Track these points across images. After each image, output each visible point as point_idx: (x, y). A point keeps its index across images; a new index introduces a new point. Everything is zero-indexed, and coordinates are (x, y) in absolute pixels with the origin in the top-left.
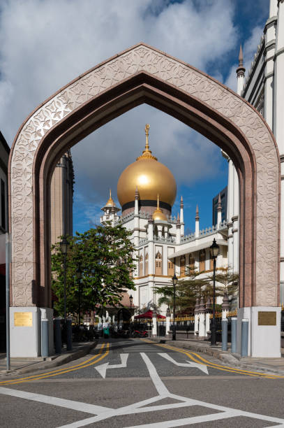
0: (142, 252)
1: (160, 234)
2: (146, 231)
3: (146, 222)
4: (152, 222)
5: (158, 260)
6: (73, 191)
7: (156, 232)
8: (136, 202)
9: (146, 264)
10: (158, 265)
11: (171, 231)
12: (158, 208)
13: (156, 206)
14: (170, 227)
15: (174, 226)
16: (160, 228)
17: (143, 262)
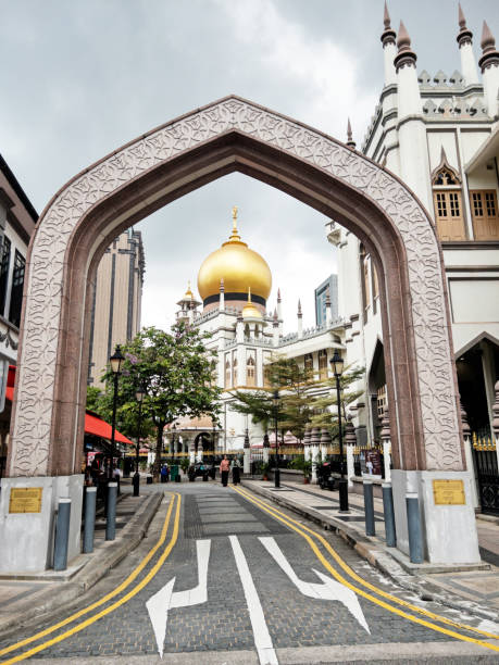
0: (229, 357)
1: (252, 334)
2: (234, 331)
3: (234, 319)
4: (240, 320)
5: (251, 367)
6: (142, 281)
7: (247, 331)
8: (222, 296)
9: (235, 374)
10: (251, 373)
11: (266, 330)
12: (249, 302)
13: (247, 299)
14: (264, 325)
15: (270, 324)
16: (252, 327)
17: (230, 370)
